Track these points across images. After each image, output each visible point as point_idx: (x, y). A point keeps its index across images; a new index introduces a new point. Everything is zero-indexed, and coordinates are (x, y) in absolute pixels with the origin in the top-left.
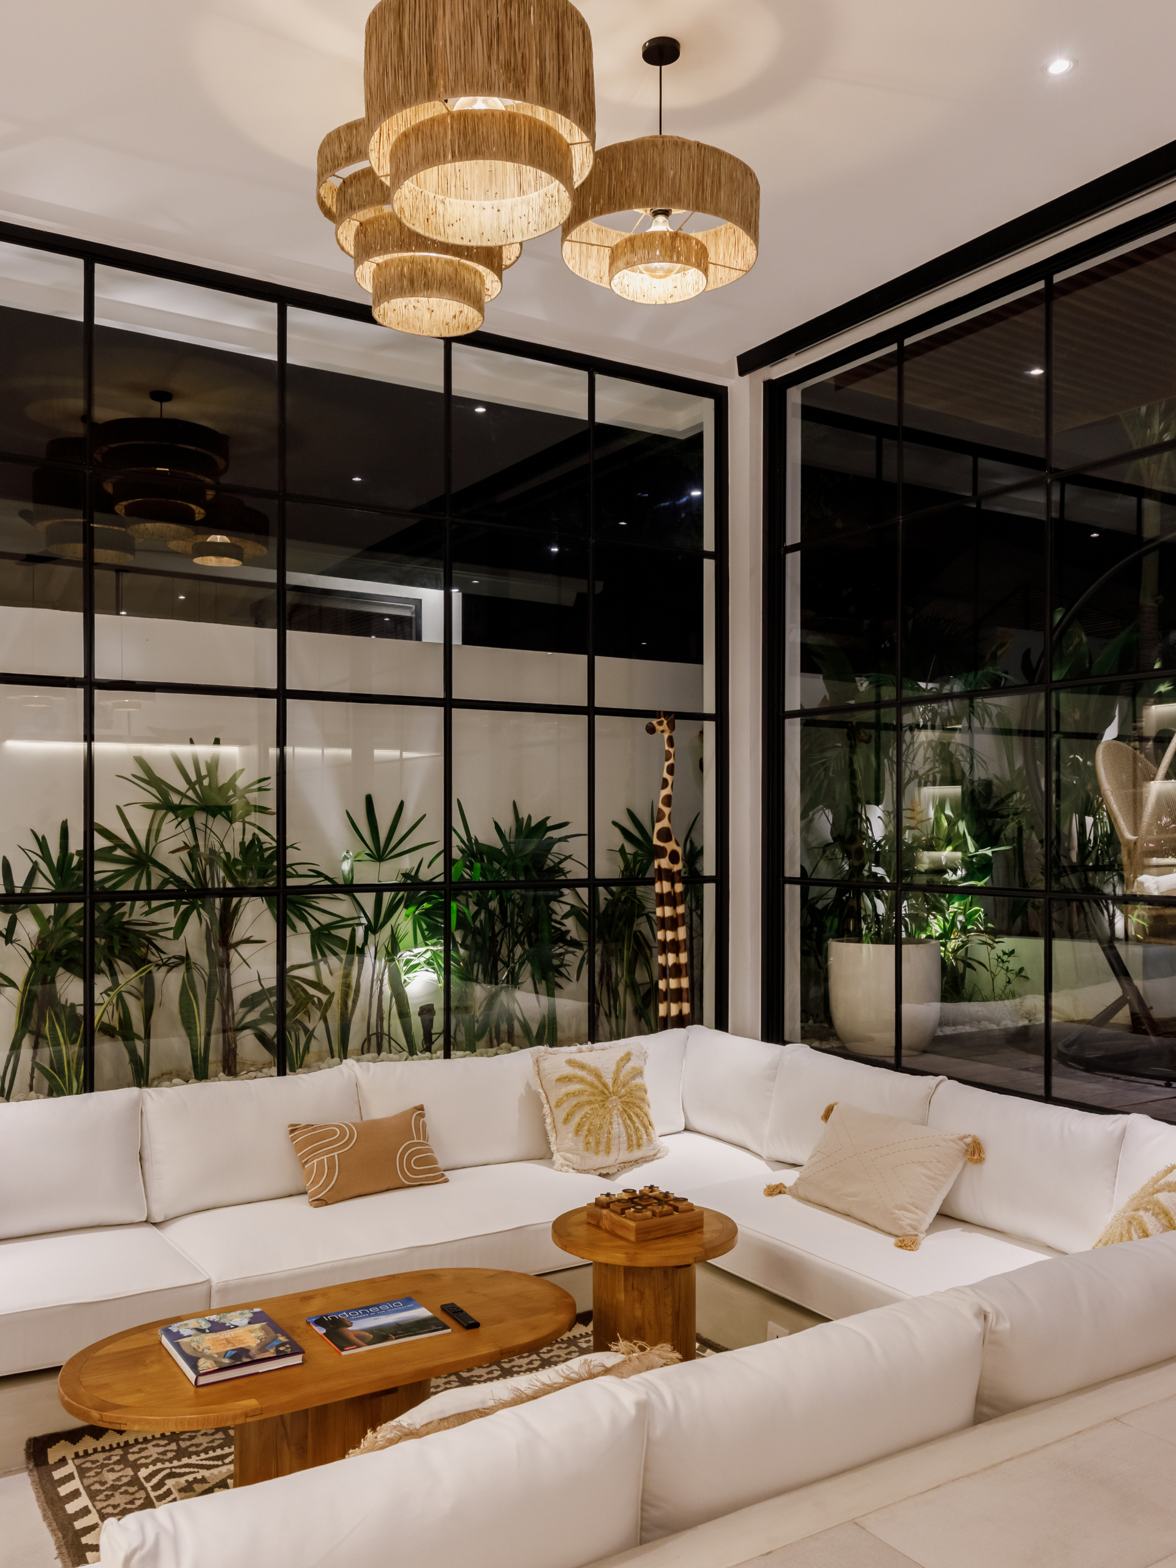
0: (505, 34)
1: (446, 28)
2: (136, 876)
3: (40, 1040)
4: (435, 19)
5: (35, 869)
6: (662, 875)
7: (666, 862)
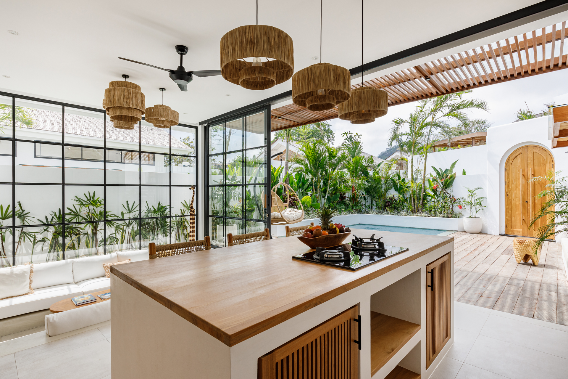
0: (126, 97)
1: (116, 95)
2: (76, 218)
3: (55, 250)
4: (114, 94)
5: (53, 218)
6: (191, 215)
7: (192, 213)
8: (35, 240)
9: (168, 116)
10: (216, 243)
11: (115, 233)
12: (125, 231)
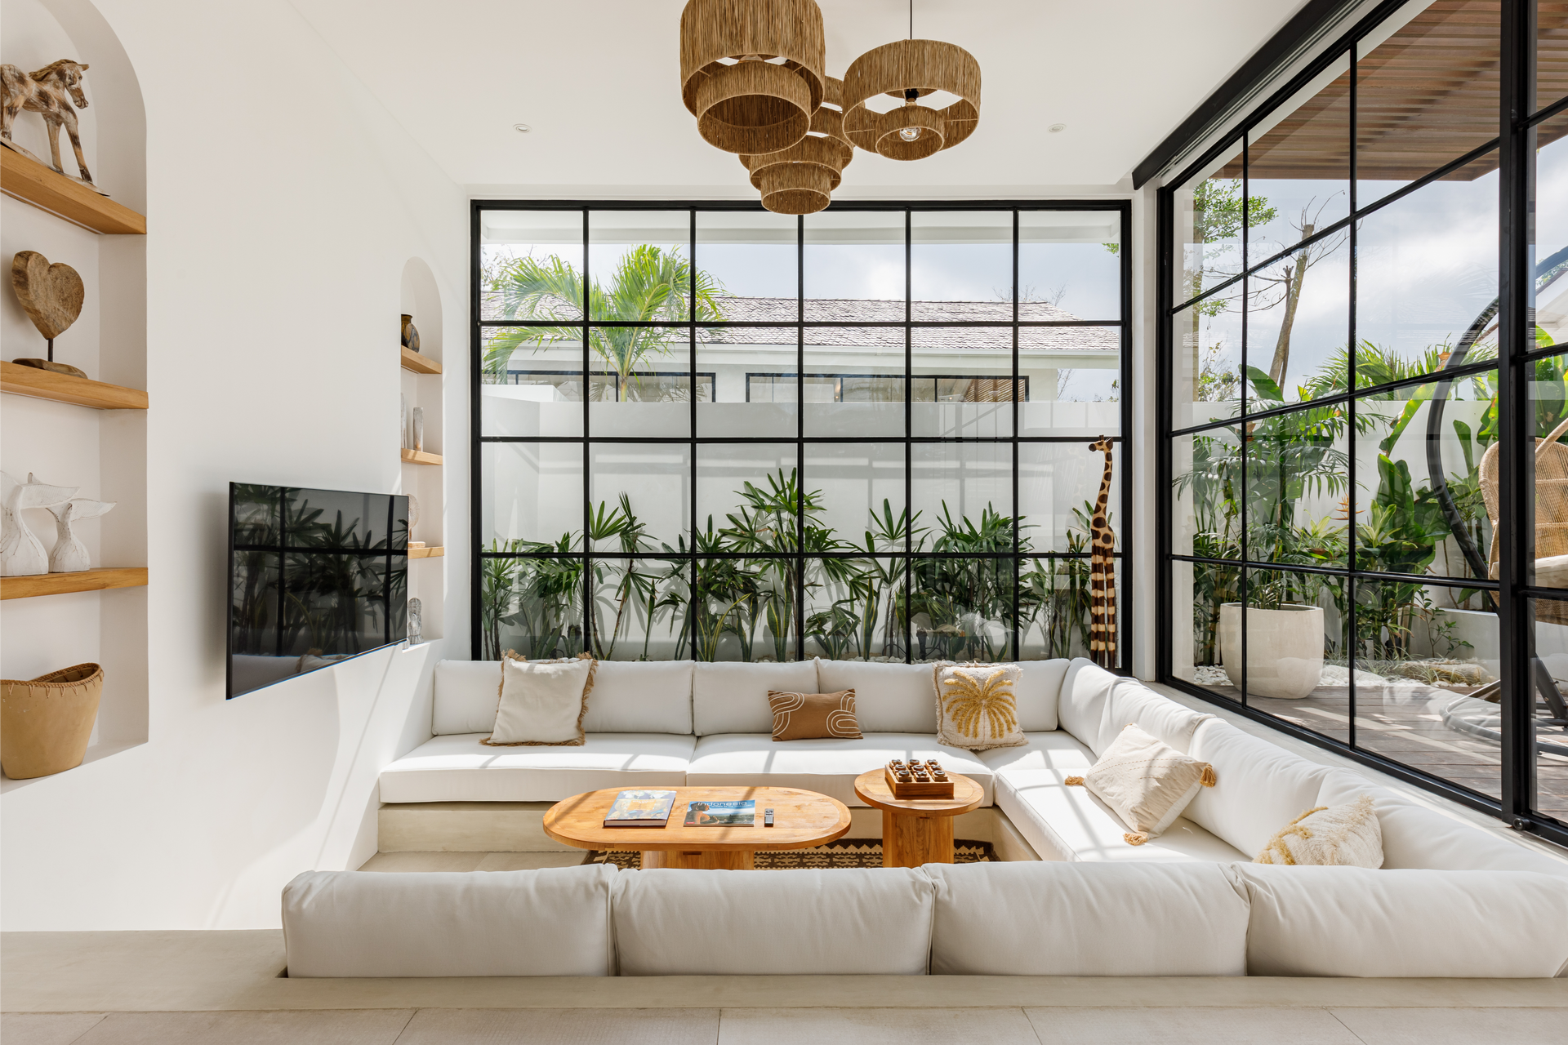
2: (746, 545)
6: (1096, 550)
7: (1099, 543)
8: (652, 599)
9: (920, 74)
10: (1218, 679)
11: (852, 600)
12: (878, 594)
